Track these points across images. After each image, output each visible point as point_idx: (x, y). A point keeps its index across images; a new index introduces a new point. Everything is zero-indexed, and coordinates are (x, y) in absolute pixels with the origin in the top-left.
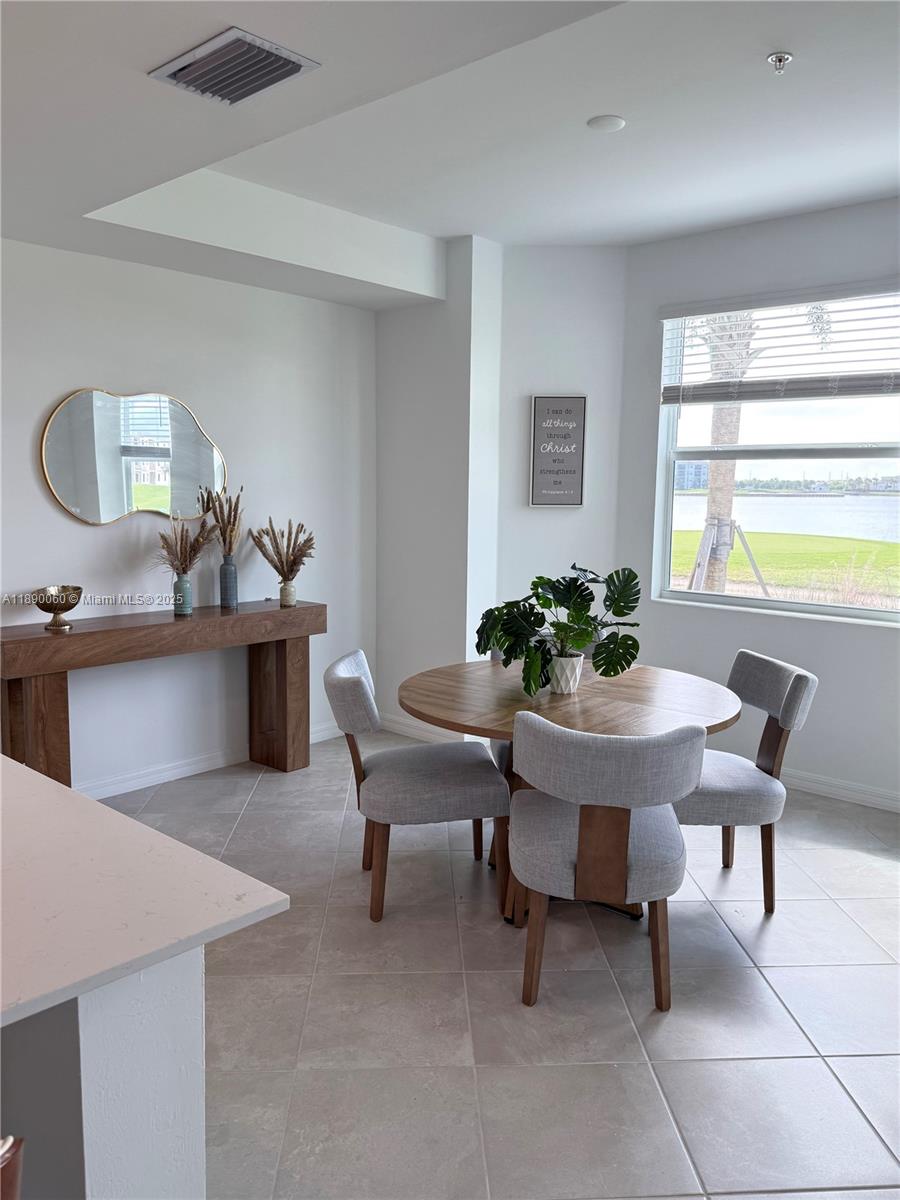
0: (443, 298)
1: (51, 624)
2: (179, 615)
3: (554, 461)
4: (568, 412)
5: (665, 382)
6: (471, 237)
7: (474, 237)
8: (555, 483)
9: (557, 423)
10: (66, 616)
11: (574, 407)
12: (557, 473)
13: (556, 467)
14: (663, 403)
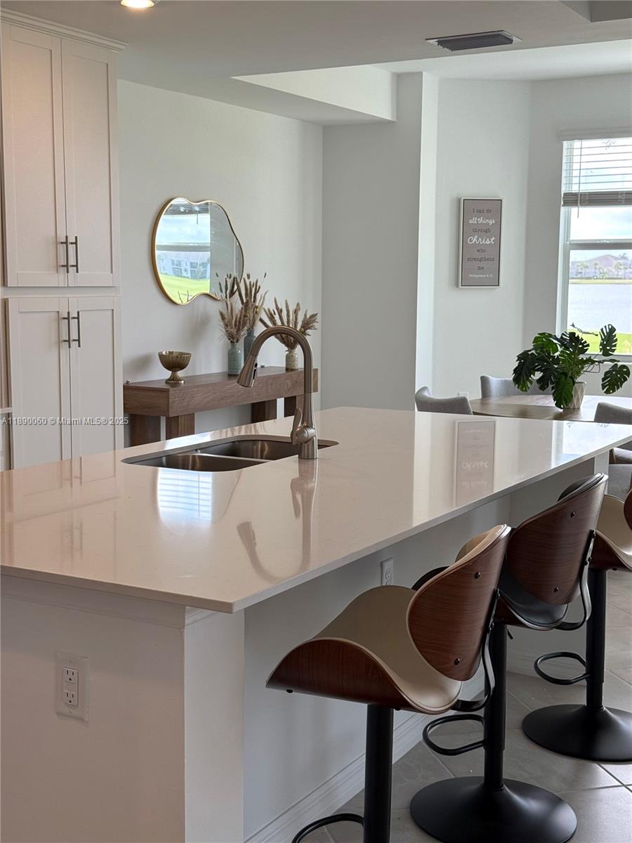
0: (395, 120)
1: (169, 380)
2: (231, 375)
3: (478, 251)
4: (489, 211)
5: (564, 190)
6: (421, 74)
7: (424, 73)
8: (479, 268)
9: (481, 220)
10: (180, 374)
11: (492, 207)
12: (480, 261)
13: (479, 255)
14: (563, 205)
